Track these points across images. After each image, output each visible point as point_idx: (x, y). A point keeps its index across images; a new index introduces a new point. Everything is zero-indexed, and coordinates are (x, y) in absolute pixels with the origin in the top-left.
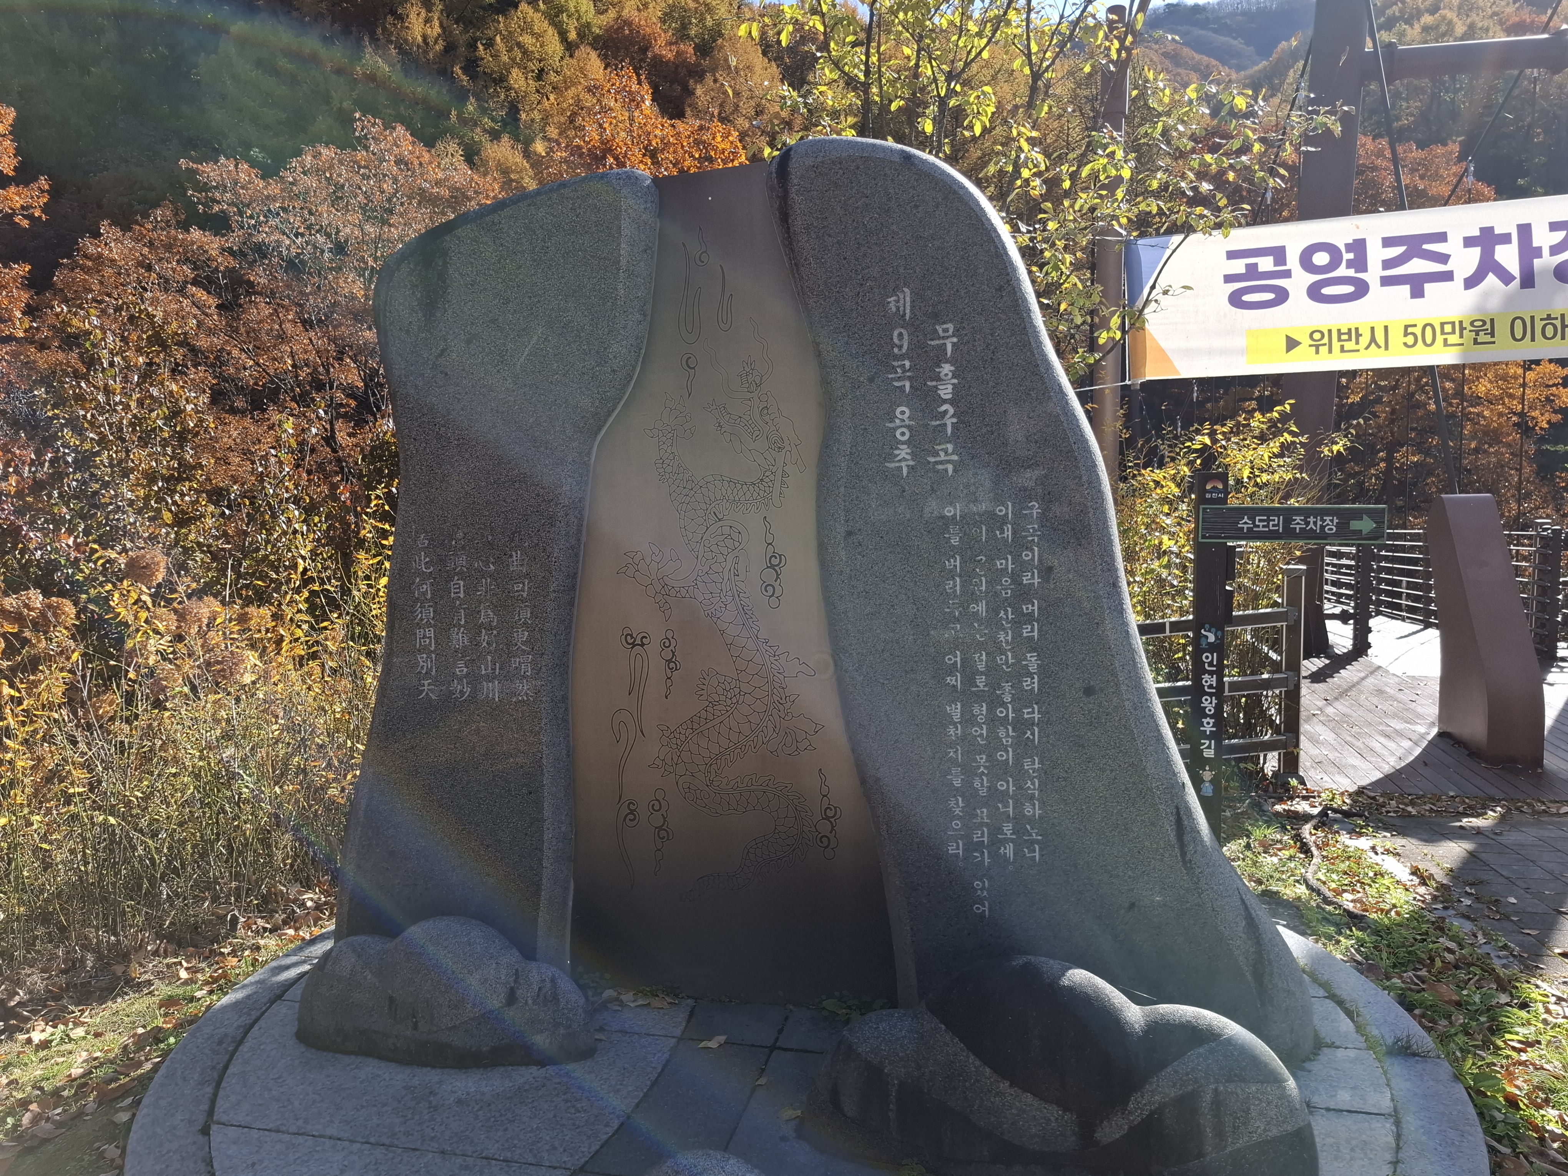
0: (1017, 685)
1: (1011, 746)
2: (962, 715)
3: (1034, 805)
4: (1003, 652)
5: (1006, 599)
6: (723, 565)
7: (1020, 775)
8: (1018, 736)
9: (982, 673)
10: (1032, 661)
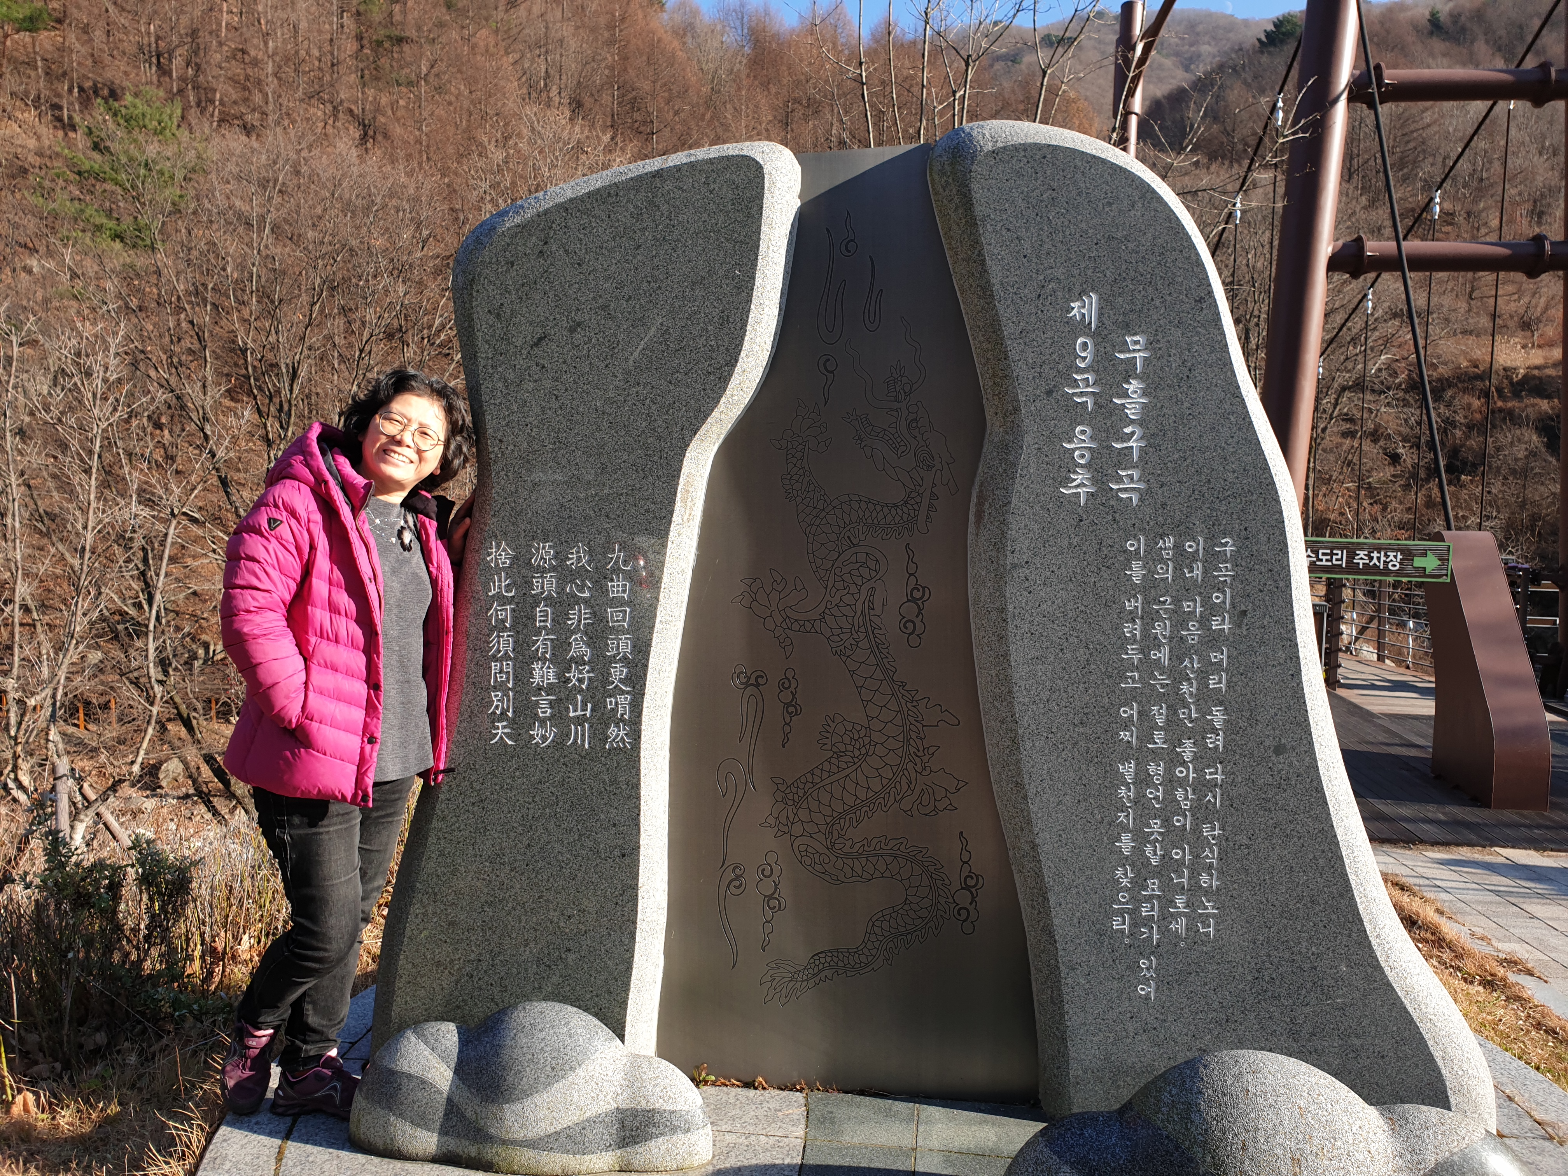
0: (1200, 743)
1: (1190, 810)
2: (1136, 774)
3: (1212, 876)
4: (1186, 706)
5: (1193, 646)
6: (857, 596)
7: (1198, 843)
8: (1199, 799)
9: (1161, 729)
10: (1218, 717)
